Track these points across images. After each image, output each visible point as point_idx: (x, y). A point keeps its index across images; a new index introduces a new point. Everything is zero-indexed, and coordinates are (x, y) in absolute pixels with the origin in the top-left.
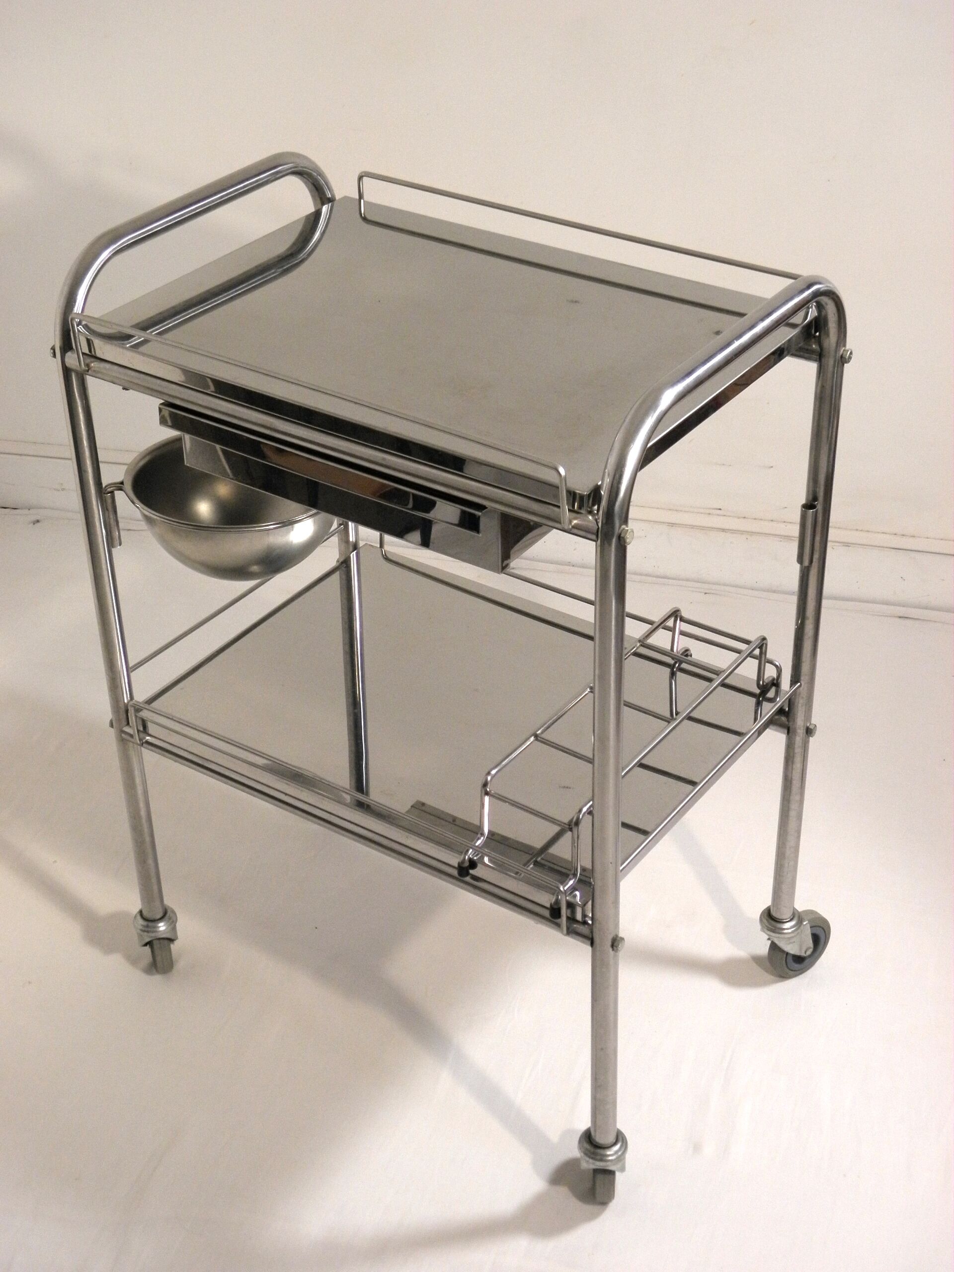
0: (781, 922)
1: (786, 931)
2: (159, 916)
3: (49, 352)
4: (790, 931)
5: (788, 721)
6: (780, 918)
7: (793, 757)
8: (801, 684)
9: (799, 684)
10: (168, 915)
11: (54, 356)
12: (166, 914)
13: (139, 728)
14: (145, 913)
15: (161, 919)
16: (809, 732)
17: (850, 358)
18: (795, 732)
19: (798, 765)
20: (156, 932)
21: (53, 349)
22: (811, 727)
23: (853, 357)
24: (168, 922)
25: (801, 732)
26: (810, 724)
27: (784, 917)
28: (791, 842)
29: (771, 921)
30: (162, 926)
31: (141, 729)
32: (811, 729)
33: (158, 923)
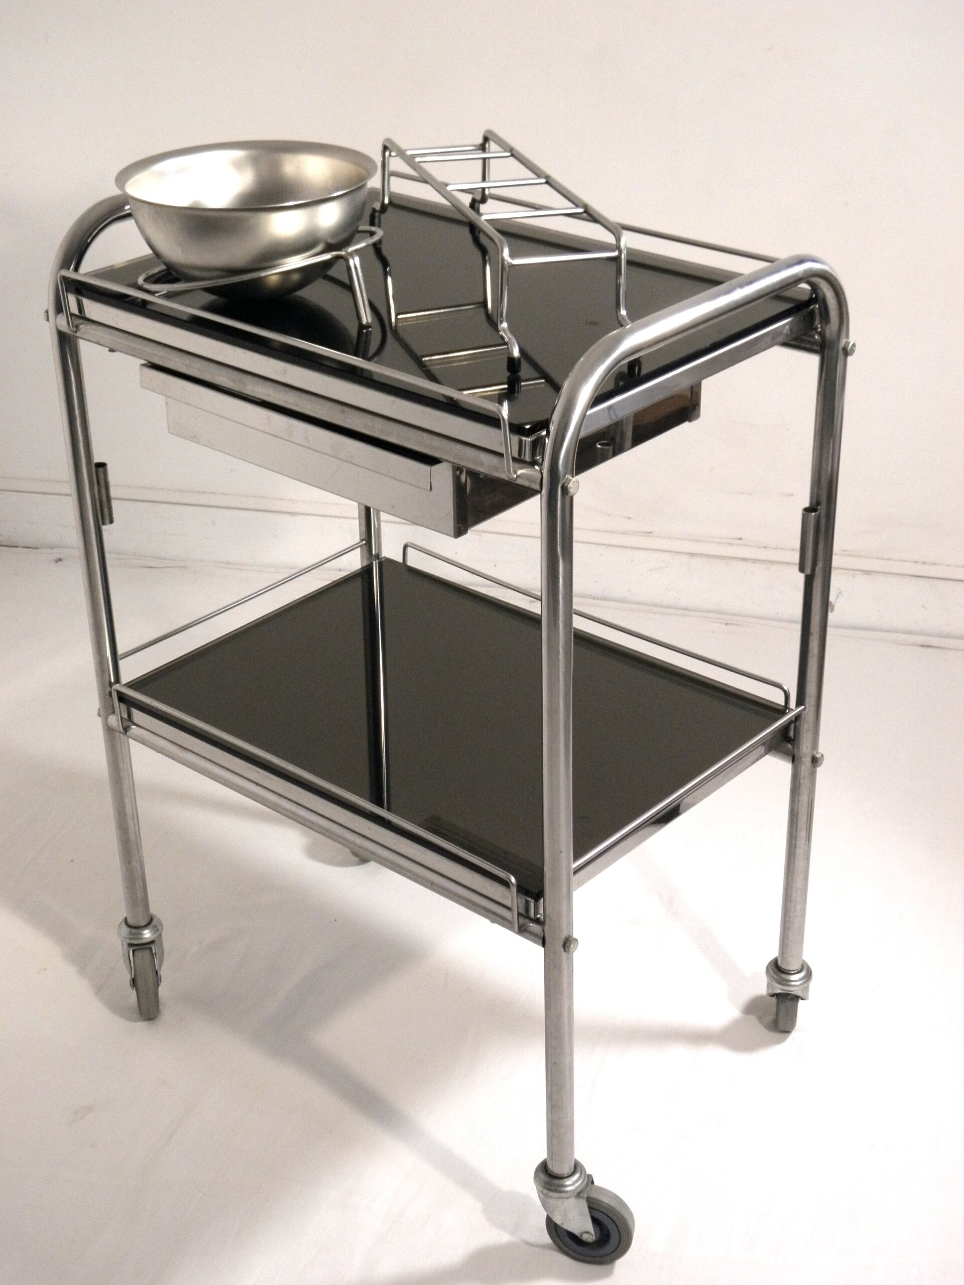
0: (787, 973)
1: (793, 983)
2: (143, 924)
3: (43, 316)
4: (798, 983)
5: (793, 748)
6: (787, 969)
7: (799, 787)
8: (805, 707)
9: (803, 707)
10: (153, 923)
11: (48, 320)
12: (150, 922)
13: (123, 716)
14: (130, 921)
15: (146, 926)
16: (815, 761)
17: (853, 351)
18: (800, 758)
19: (804, 798)
20: (142, 939)
21: (47, 312)
22: (818, 756)
23: (857, 349)
24: (153, 930)
25: (807, 760)
26: (817, 753)
27: (791, 968)
28: (798, 884)
29: (778, 973)
30: (147, 934)
31: (126, 716)
32: (817, 758)
33: (144, 930)
